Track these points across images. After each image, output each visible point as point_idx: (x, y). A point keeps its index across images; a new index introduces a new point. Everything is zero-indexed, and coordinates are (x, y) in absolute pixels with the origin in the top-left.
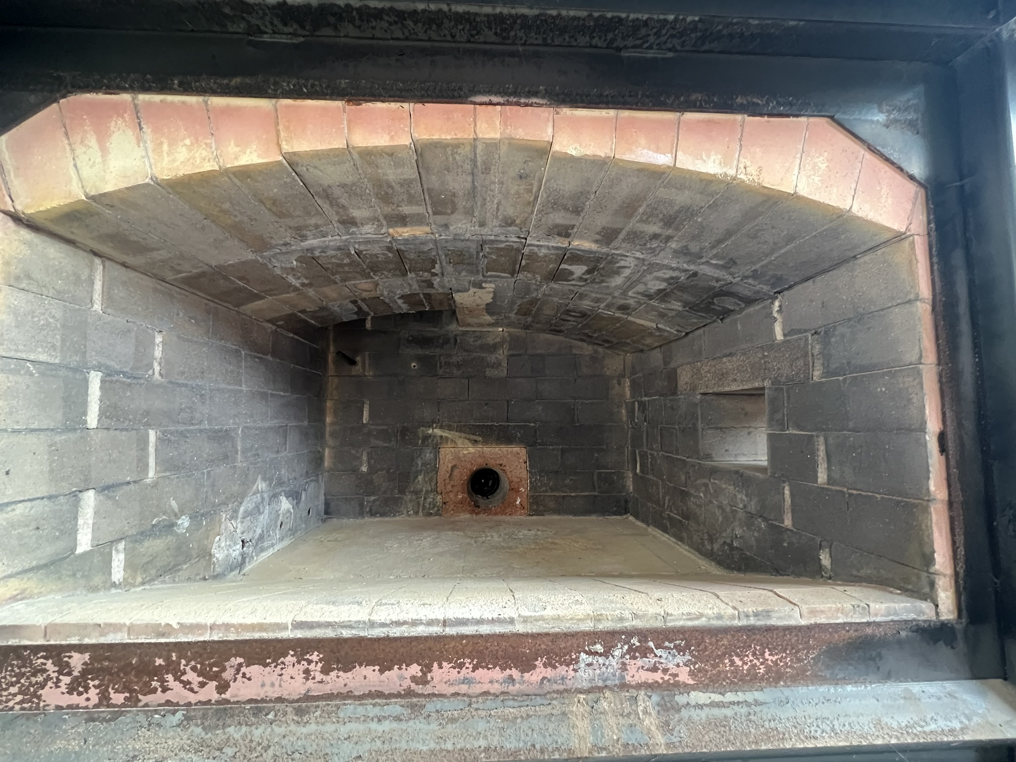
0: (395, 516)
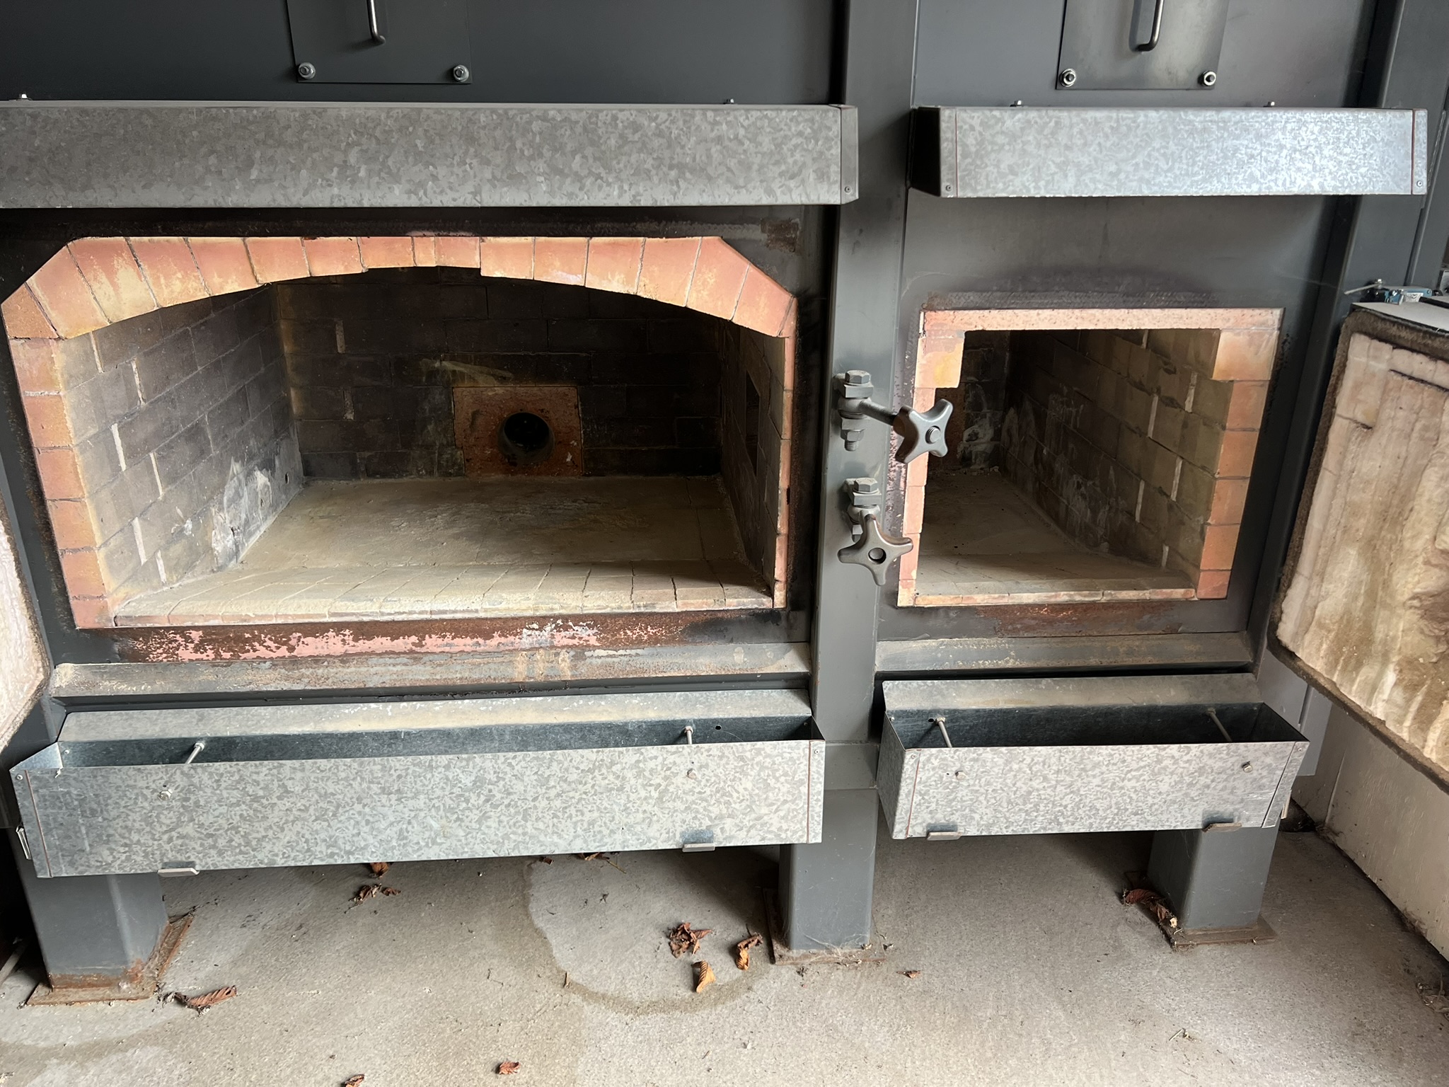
0: (401, 476)
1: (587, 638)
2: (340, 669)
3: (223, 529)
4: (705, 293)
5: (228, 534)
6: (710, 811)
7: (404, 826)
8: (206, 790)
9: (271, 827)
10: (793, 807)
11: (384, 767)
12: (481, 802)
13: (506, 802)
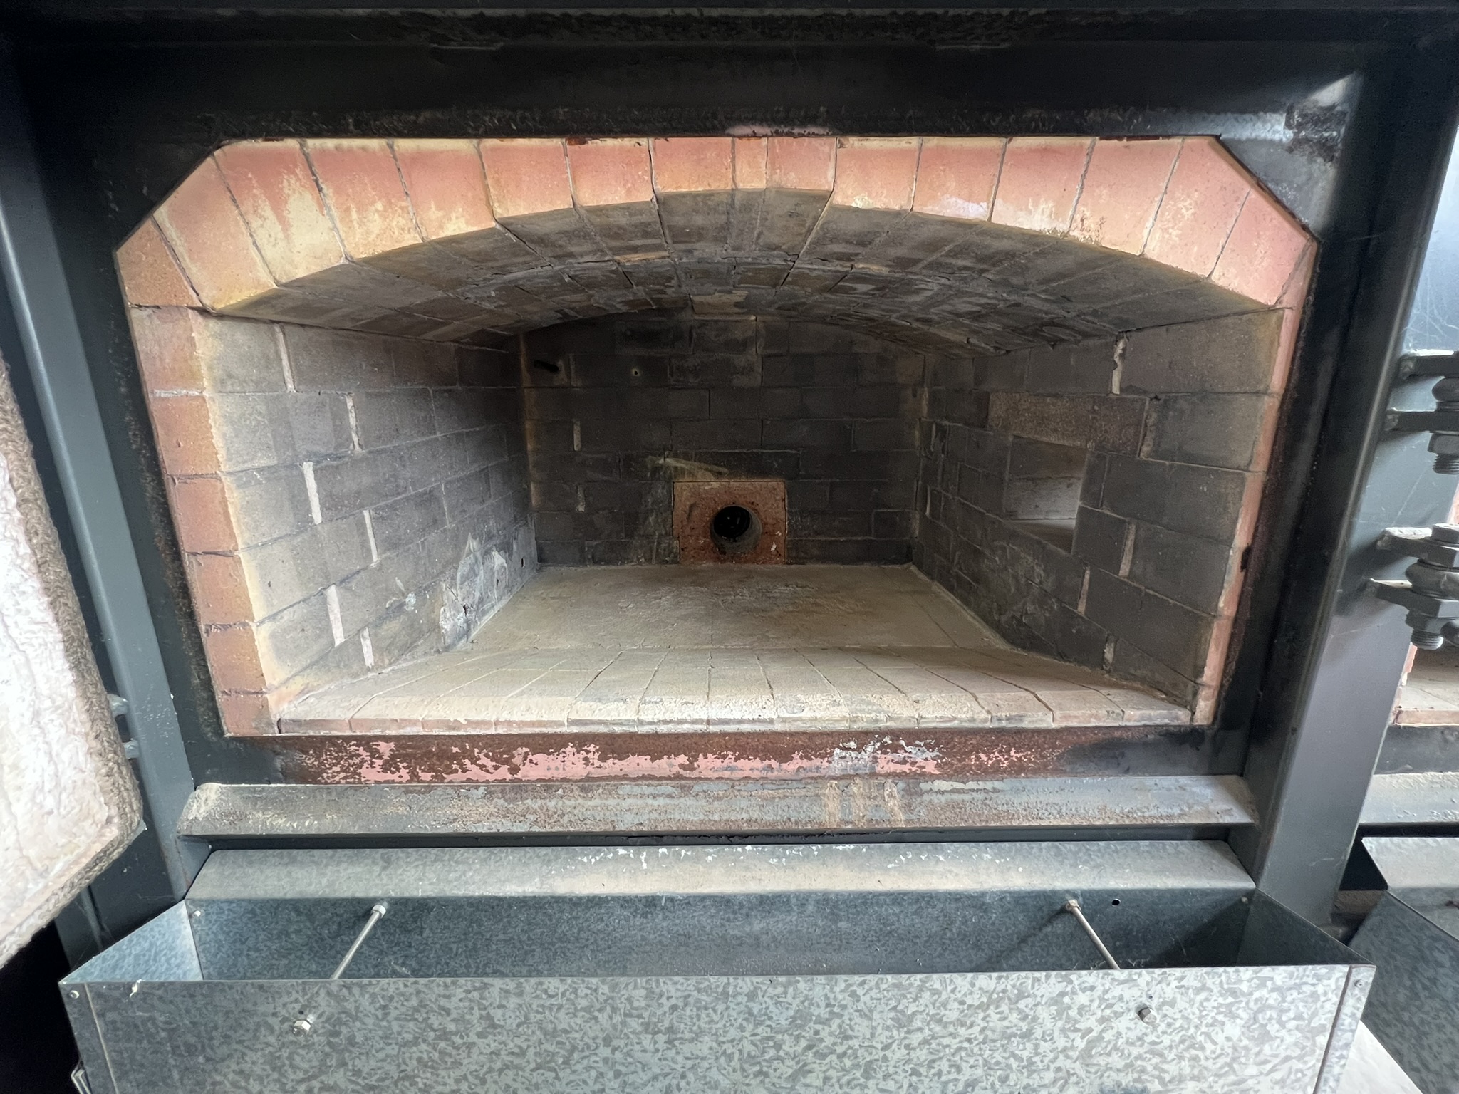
0: (623, 563)
1: (923, 763)
2: (580, 801)
3: (454, 604)
4: (1175, 233)
5: (459, 612)
6: (1163, 1071)
7: (675, 1082)
8: (366, 1020)
9: (465, 1078)
10: (1300, 1066)
11: (650, 992)
12: (799, 1049)
13: (840, 1050)
